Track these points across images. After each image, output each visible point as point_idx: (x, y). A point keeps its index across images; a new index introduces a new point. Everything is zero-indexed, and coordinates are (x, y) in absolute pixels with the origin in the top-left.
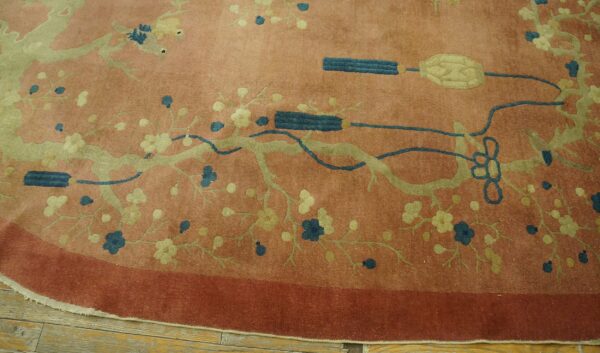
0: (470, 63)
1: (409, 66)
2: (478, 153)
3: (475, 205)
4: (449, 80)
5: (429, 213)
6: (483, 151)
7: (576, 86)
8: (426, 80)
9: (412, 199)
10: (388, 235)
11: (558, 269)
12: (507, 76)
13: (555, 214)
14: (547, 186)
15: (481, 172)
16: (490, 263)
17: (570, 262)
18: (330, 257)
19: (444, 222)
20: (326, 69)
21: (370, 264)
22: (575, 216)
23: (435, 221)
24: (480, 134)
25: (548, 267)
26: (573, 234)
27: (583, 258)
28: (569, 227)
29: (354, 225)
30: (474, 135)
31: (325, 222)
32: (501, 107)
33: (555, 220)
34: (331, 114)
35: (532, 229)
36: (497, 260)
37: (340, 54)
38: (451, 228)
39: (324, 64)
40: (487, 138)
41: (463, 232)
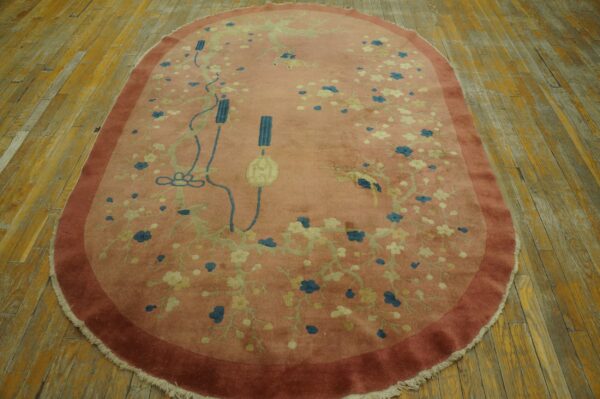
0: (270, 181)
1: (266, 151)
2: (192, 177)
3: (157, 172)
4: (254, 169)
5: (156, 152)
6: (194, 179)
7: (248, 242)
8: (254, 158)
9: (167, 147)
10: (148, 138)
11: (108, 205)
12: (259, 199)
13: (142, 210)
14: (163, 208)
15: (179, 176)
16: (121, 175)
17: (109, 212)
18: (143, 120)
19: (150, 158)
20: (262, 118)
21: (135, 132)
22: (137, 220)
23: (151, 155)
24: (208, 180)
25: (110, 200)
26: (125, 216)
27: (110, 218)
28: (131, 215)
29: (157, 127)
30: (207, 176)
31: (161, 118)
32: (229, 193)
33: (138, 208)
34: (228, 120)
35: (135, 196)
36: (121, 178)
37: (275, 124)
38: (146, 160)
39: (266, 117)
40: (204, 182)
41: (141, 166)
